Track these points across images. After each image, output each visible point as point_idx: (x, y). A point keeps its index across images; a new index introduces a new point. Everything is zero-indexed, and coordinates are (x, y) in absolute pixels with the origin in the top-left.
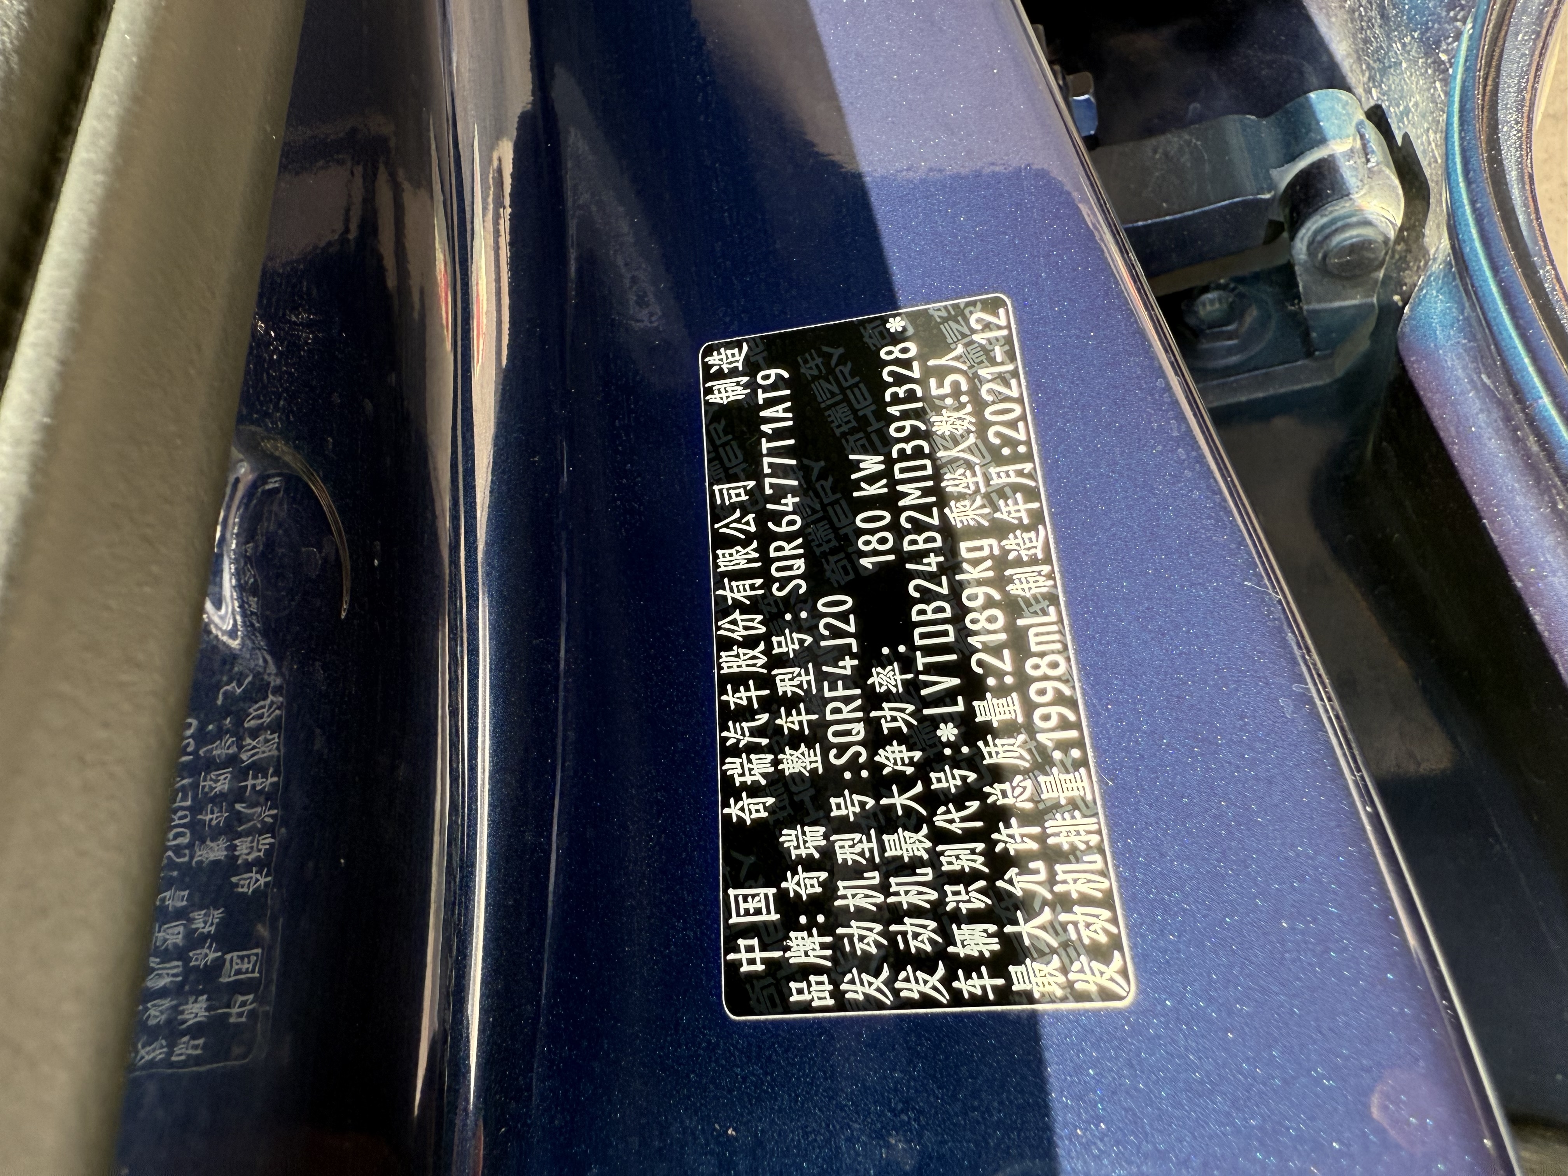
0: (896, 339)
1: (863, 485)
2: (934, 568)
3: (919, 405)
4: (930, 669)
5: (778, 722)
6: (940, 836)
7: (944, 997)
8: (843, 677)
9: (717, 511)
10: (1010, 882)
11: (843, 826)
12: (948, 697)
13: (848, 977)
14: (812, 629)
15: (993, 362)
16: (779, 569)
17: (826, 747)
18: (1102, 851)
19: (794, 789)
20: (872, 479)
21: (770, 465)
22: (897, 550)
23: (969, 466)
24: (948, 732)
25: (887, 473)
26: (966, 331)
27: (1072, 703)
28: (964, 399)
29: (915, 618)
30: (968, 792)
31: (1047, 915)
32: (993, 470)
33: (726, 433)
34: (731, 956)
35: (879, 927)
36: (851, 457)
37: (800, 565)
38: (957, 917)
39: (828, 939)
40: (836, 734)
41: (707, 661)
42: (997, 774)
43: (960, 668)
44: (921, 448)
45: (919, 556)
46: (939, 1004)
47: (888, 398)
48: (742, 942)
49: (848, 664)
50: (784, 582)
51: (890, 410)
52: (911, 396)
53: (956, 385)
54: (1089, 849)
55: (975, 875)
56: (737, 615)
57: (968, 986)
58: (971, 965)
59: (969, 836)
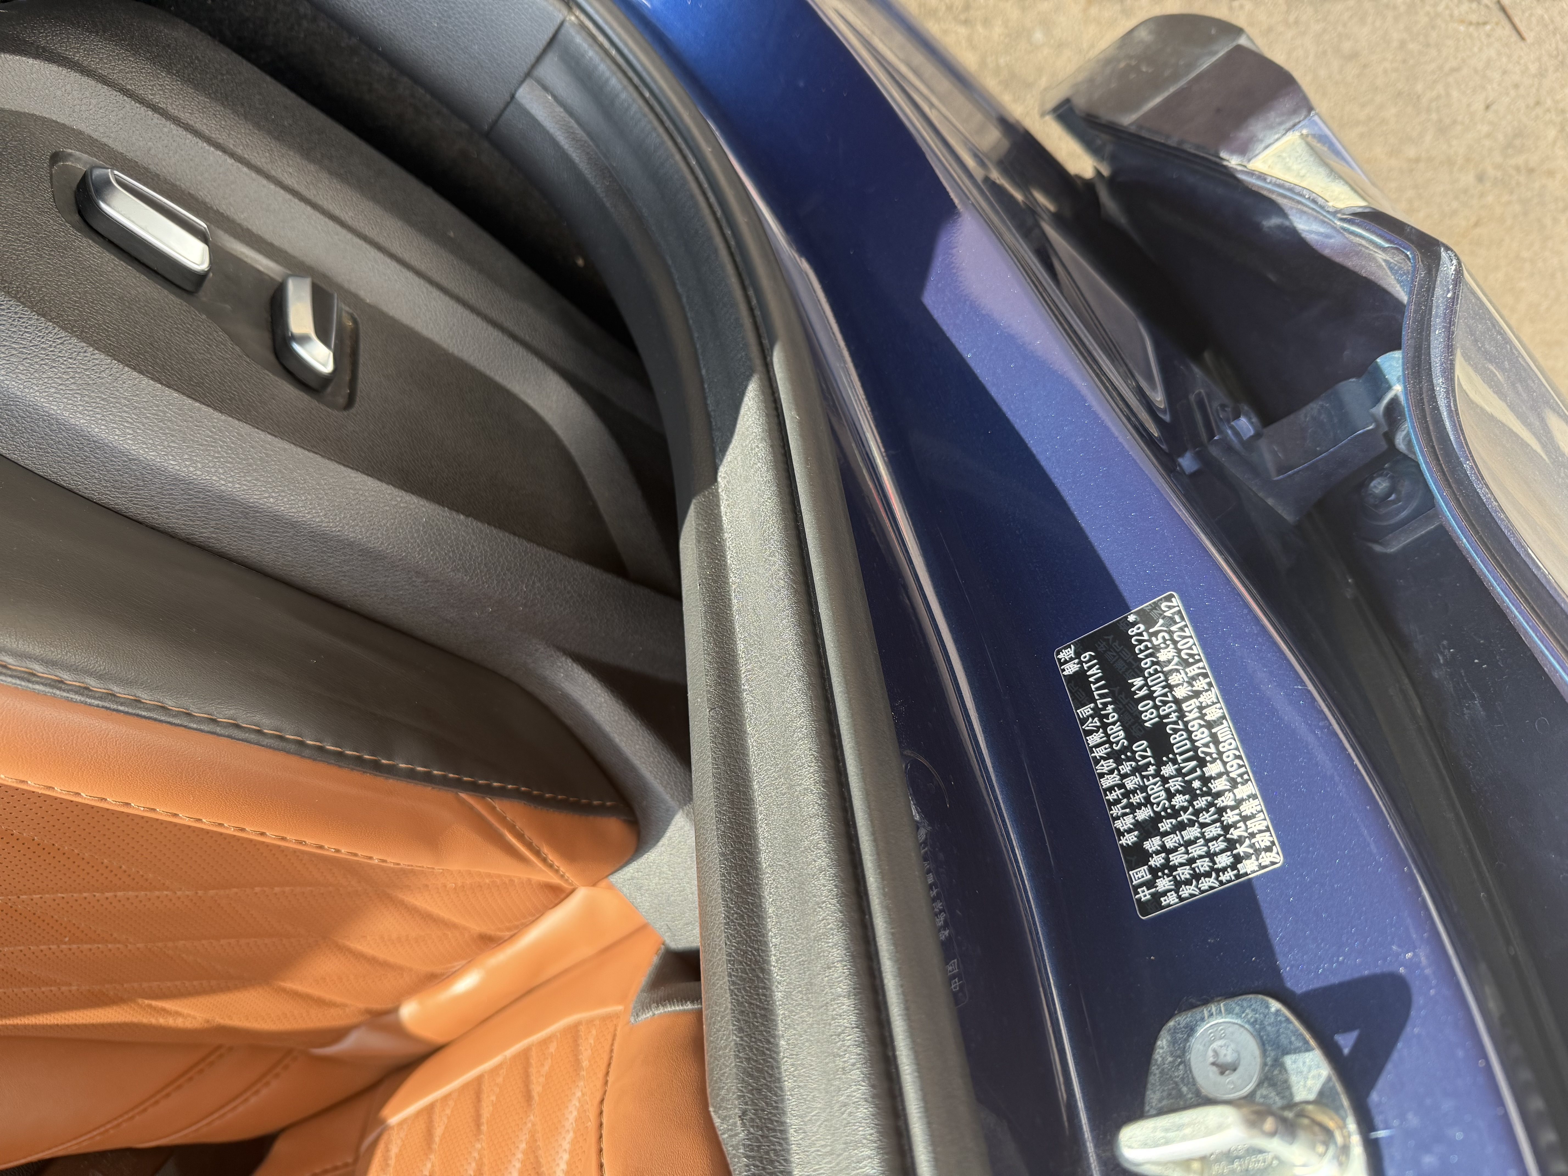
0: (1133, 624)
1: (1137, 692)
2: (1175, 719)
3: (1151, 651)
4: (1185, 761)
5: (1131, 801)
6: (1203, 825)
7: (1217, 884)
8: (1151, 775)
9: (1083, 721)
10: (1232, 834)
11: (1166, 834)
12: (1193, 770)
13: (1181, 889)
14: (1133, 759)
15: (1176, 623)
16: (1114, 738)
17: (1152, 804)
18: (1262, 811)
19: (1144, 825)
20: (1140, 689)
21: (1098, 695)
22: (1159, 716)
23: (1178, 671)
24: (1196, 784)
25: (1146, 684)
26: (1161, 612)
27: (1240, 757)
28: (1168, 642)
29: (1172, 742)
30: (1211, 805)
31: (1247, 842)
32: (1187, 670)
33: (1075, 686)
34: (1137, 896)
35: (1188, 867)
36: (1129, 681)
37: (1122, 734)
38: (1216, 854)
39: (1171, 878)
40: (1155, 798)
41: (1097, 785)
42: (1219, 794)
43: (1196, 757)
44: (1156, 669)
45: (1167, 716)
46: (1216, 888)
47: (1137, 651)
48: (1139, 890)
49: (1152, 770)
50: (1117, 743)
51: (1139, 656)
52: (1147, 648)
53: (1164, 637)
54: (1259, 812)
55: (1220, 836)
56: (1102, 762)
57: (1223, 878)
58: (1224, 870)
59: (1214, 822)
